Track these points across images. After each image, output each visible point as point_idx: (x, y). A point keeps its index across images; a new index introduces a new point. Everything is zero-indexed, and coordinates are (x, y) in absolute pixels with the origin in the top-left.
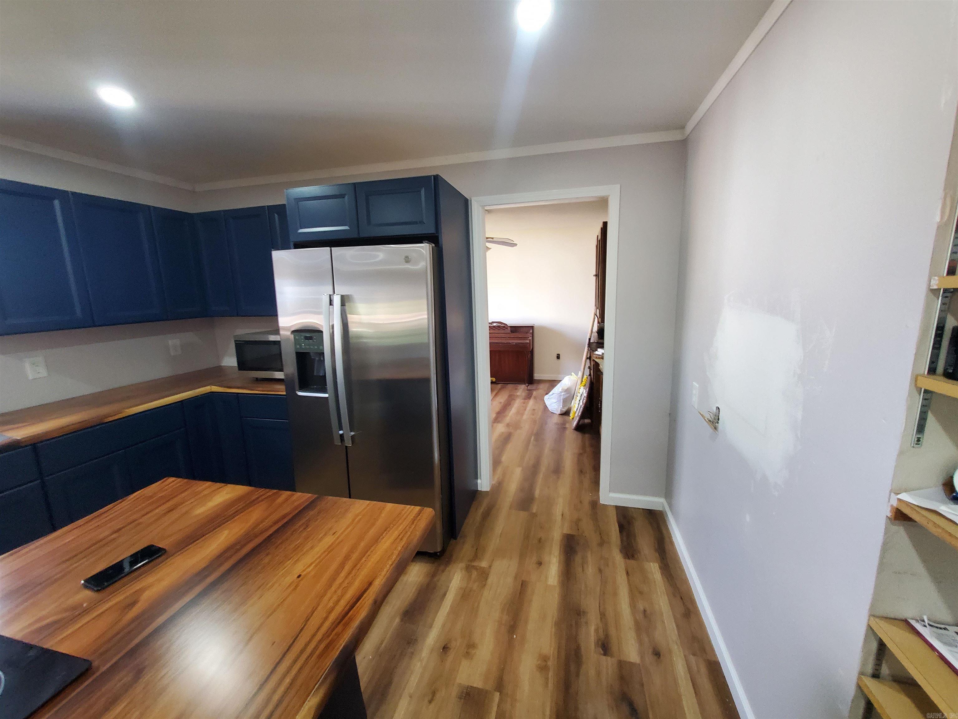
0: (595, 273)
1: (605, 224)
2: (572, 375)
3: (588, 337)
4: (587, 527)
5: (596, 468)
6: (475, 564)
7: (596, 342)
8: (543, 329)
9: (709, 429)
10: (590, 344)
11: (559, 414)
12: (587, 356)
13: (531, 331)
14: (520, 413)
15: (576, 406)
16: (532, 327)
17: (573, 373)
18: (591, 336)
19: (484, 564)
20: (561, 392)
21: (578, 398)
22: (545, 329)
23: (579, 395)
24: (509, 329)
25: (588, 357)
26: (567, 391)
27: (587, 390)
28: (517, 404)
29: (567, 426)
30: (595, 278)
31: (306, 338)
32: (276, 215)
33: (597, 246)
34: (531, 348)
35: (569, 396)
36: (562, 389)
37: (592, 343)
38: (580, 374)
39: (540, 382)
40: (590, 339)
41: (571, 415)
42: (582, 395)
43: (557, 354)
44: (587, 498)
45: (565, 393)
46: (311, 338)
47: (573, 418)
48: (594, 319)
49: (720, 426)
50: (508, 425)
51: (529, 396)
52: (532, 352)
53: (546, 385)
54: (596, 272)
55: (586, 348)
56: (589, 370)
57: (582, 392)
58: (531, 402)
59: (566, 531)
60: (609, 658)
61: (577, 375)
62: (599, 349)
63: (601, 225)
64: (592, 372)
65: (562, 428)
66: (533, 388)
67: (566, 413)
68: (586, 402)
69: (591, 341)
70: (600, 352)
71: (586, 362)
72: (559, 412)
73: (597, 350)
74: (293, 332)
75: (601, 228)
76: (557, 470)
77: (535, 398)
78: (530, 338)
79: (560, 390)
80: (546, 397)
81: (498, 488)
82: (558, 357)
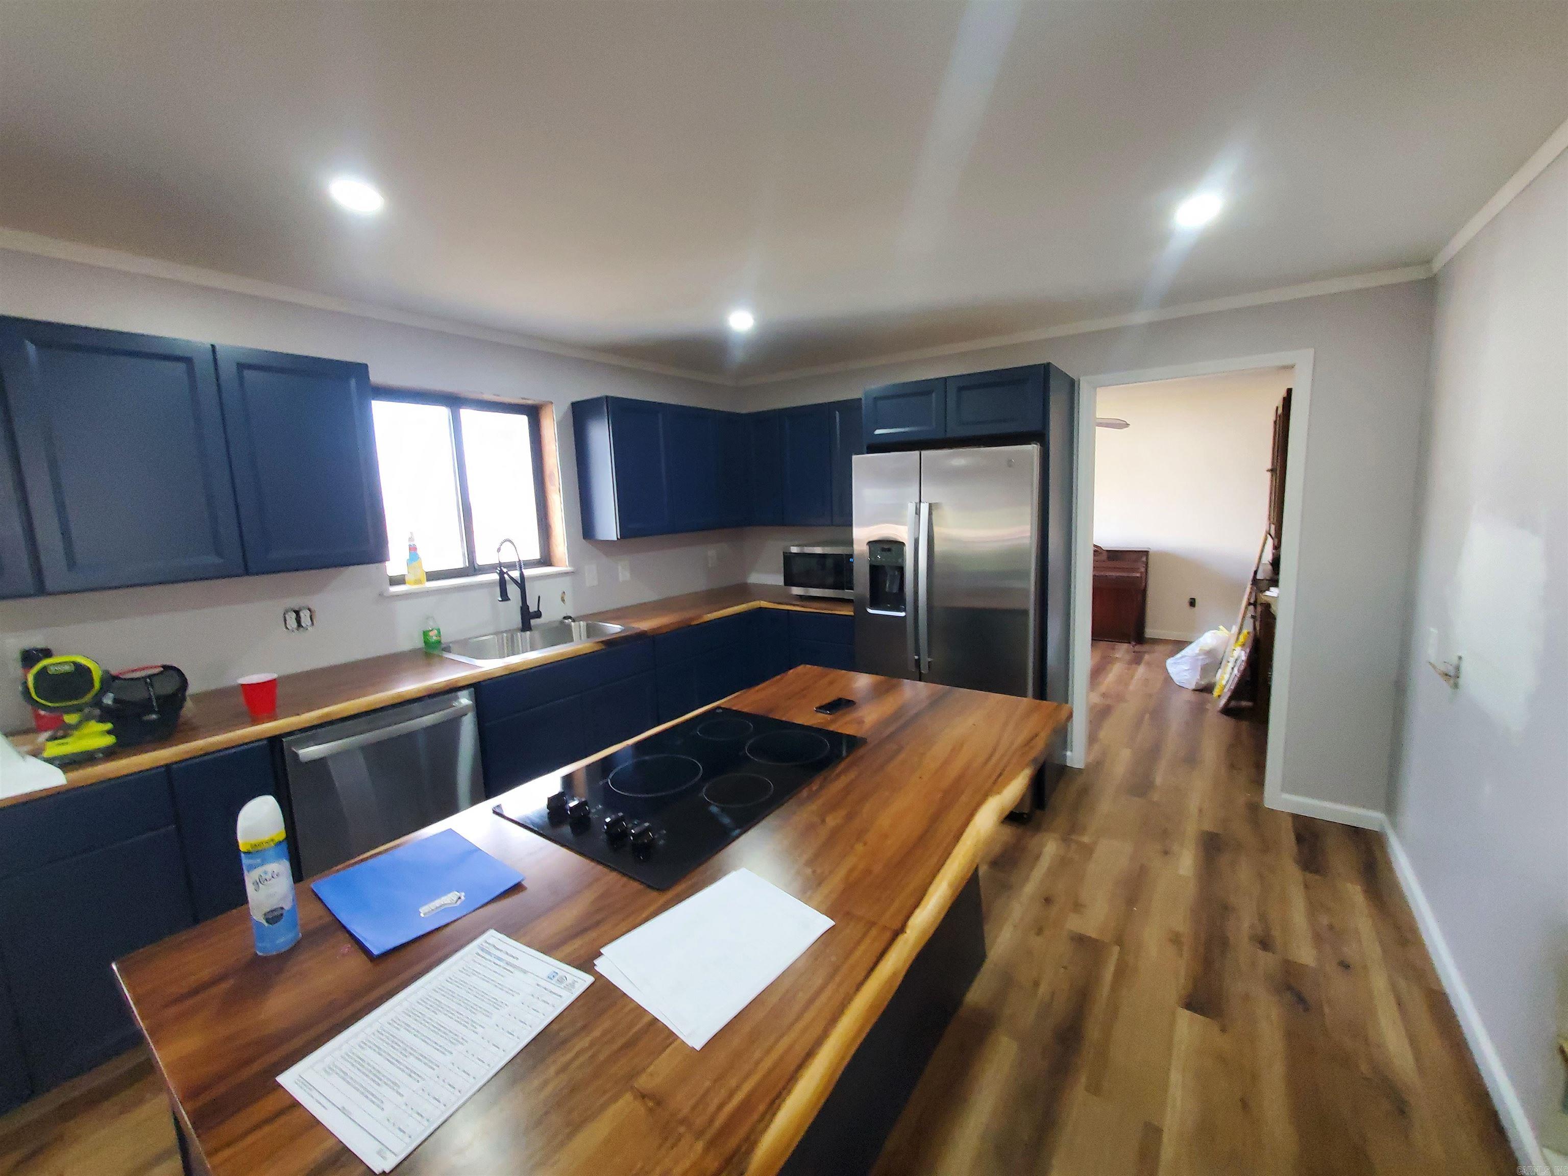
0: (1269, 466)
1: (1289, 391)
2: (1218, 629)
3: (1254, 569)
4: (1241, 830)
5: (1260, 766)
6: (1073, 837)
7: (1268, 578)
8: (1165, 556)
9: (1445, 686)
10: (1255, 581)
11: (1195, 690)
12: (1249, 599)
13: (1144, 559)
14: (1124, 681)
15: (1226, 677)
16: (1146, 553)
17: (1221, 627)
18: (1258, 567)
19: (1086, 839)
20: (1198, 655)
21: (1231, 665)
22: (1168, 557)
23: (1232, 660)
24: (1105, 554)
25: (1252, 601)
26: (1210, 653)
27: (1248, 650)
28: (1116, 671)
29: (1209, 706)
30: (1269, 475)
31: (883, 550)
32: (837, 412)
33: (1275, 422)
34: (1144, 584)
35: (1213, 662)
36: (1200, 650)
37: (1259, 579)
38: (1235, 629)
39: (1155, 641)
40: (1256, 573)
41: (1216, 692)
42: (1236, 660)
43: (1191, 599)
44: (1242, 799)
45: (1205, 657)
46: (889, 550)
47: (1219, 696)
48: (1266, 539)
49: (1461, 681)
50: (1104, 695)
51: (1137, 660)
52: (1144, 592)
53: (1170, 647)
54: (1273, 464)
55: (1249, 586)
56: (1252, 621)
57: (1239, 655)
58: (1141, 670)
59: (1208, 826)
60: (1270, 954)
61: (1229, 629)
62: (1272, 589)
63: (1283, 393)
64: (1258, 624)
65: (1198, 710)
66: (1145, 650)
67: (1207, 689)
68: (1245, 670)
69: (1259, 577)
70: (1273, 592)
71: (1246, 608)
72: (1193, 686)
73: (1268, 590)
74: (870, 543)
75: (1284, 398)
76: (1191, 759)
77: (1149, 664)
78: (1143, 570)
79: (1197, 651)
80: (1170, 662)
81: (1096, 767)
82: (1192, 603)
